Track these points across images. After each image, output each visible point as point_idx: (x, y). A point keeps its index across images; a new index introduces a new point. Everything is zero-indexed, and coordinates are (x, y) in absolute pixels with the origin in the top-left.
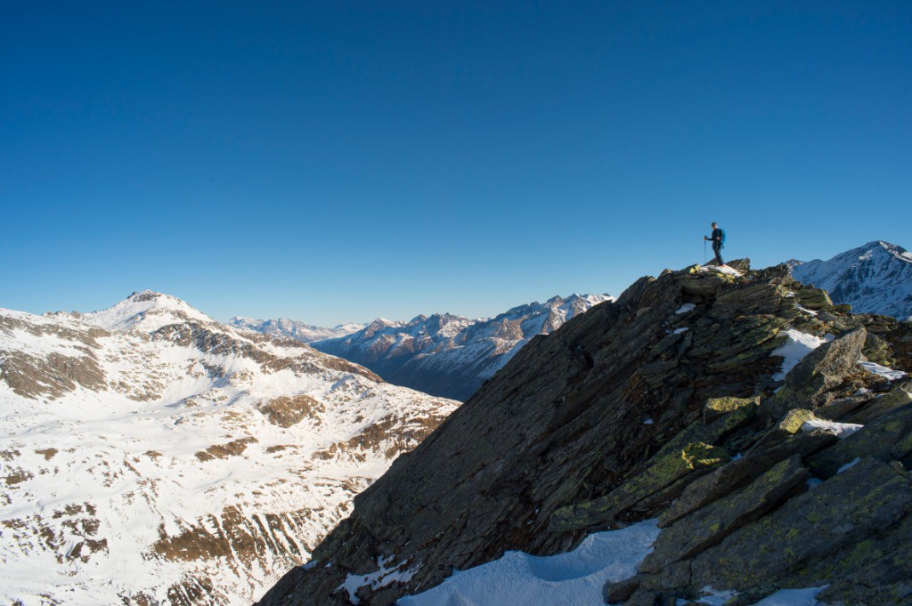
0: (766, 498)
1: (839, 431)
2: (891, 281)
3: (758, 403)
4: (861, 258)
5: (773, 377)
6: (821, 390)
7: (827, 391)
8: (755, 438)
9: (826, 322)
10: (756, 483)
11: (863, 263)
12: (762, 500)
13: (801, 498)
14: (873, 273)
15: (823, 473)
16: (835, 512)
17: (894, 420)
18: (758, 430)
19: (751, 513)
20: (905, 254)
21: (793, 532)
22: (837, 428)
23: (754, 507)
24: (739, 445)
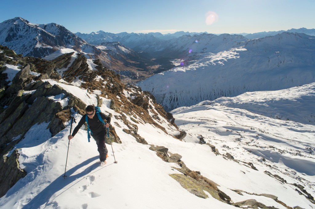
0: (20, 113)
1: (31, 93)
2: (27, 33)
3: (4, 90)
4: (14, 23)
5: (6, 80)
6: (23, 83)
7: (24, 83)
8: (9, 100)
9: (17, 61)
10: (16, 111)
11: (16, 25)
12: (20, 114)
13: (28, 110)
14: (21, 30)
15: (31, 103)
16: (36, 110)
17: (41, 88)
18: (8, 98)
19: (18, 118)
20: (29, 23)
21: (29, 117)
22: (30, 92)
23: (18, 116)
24: (4, 103)
